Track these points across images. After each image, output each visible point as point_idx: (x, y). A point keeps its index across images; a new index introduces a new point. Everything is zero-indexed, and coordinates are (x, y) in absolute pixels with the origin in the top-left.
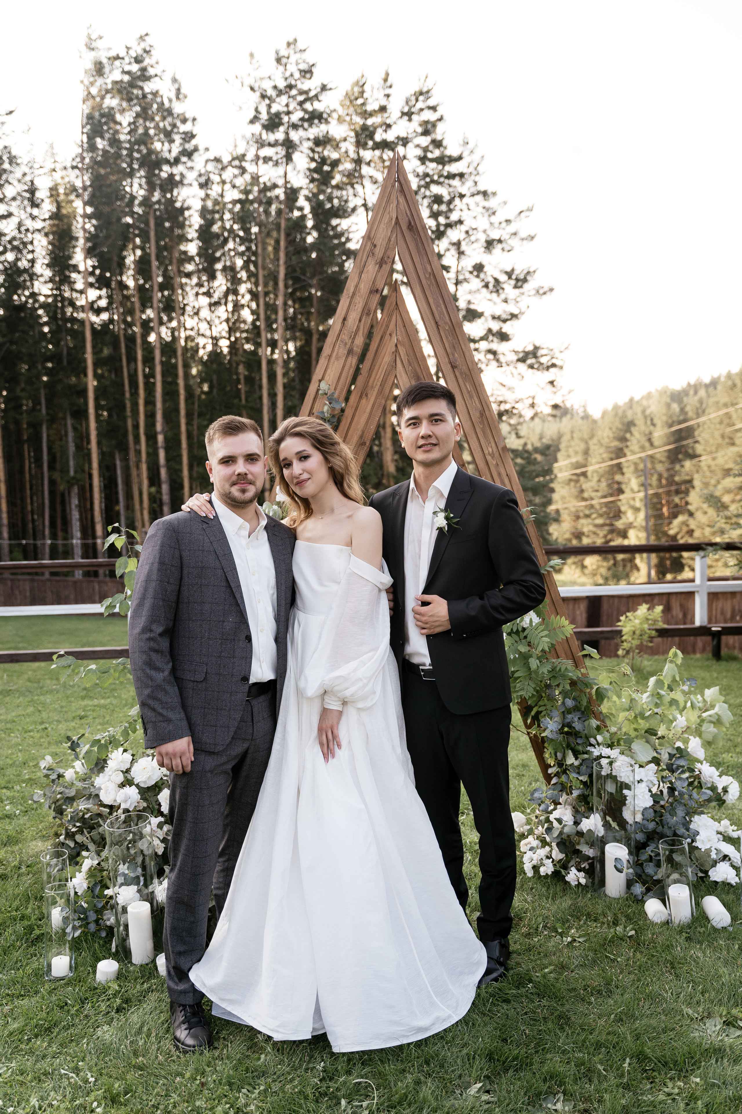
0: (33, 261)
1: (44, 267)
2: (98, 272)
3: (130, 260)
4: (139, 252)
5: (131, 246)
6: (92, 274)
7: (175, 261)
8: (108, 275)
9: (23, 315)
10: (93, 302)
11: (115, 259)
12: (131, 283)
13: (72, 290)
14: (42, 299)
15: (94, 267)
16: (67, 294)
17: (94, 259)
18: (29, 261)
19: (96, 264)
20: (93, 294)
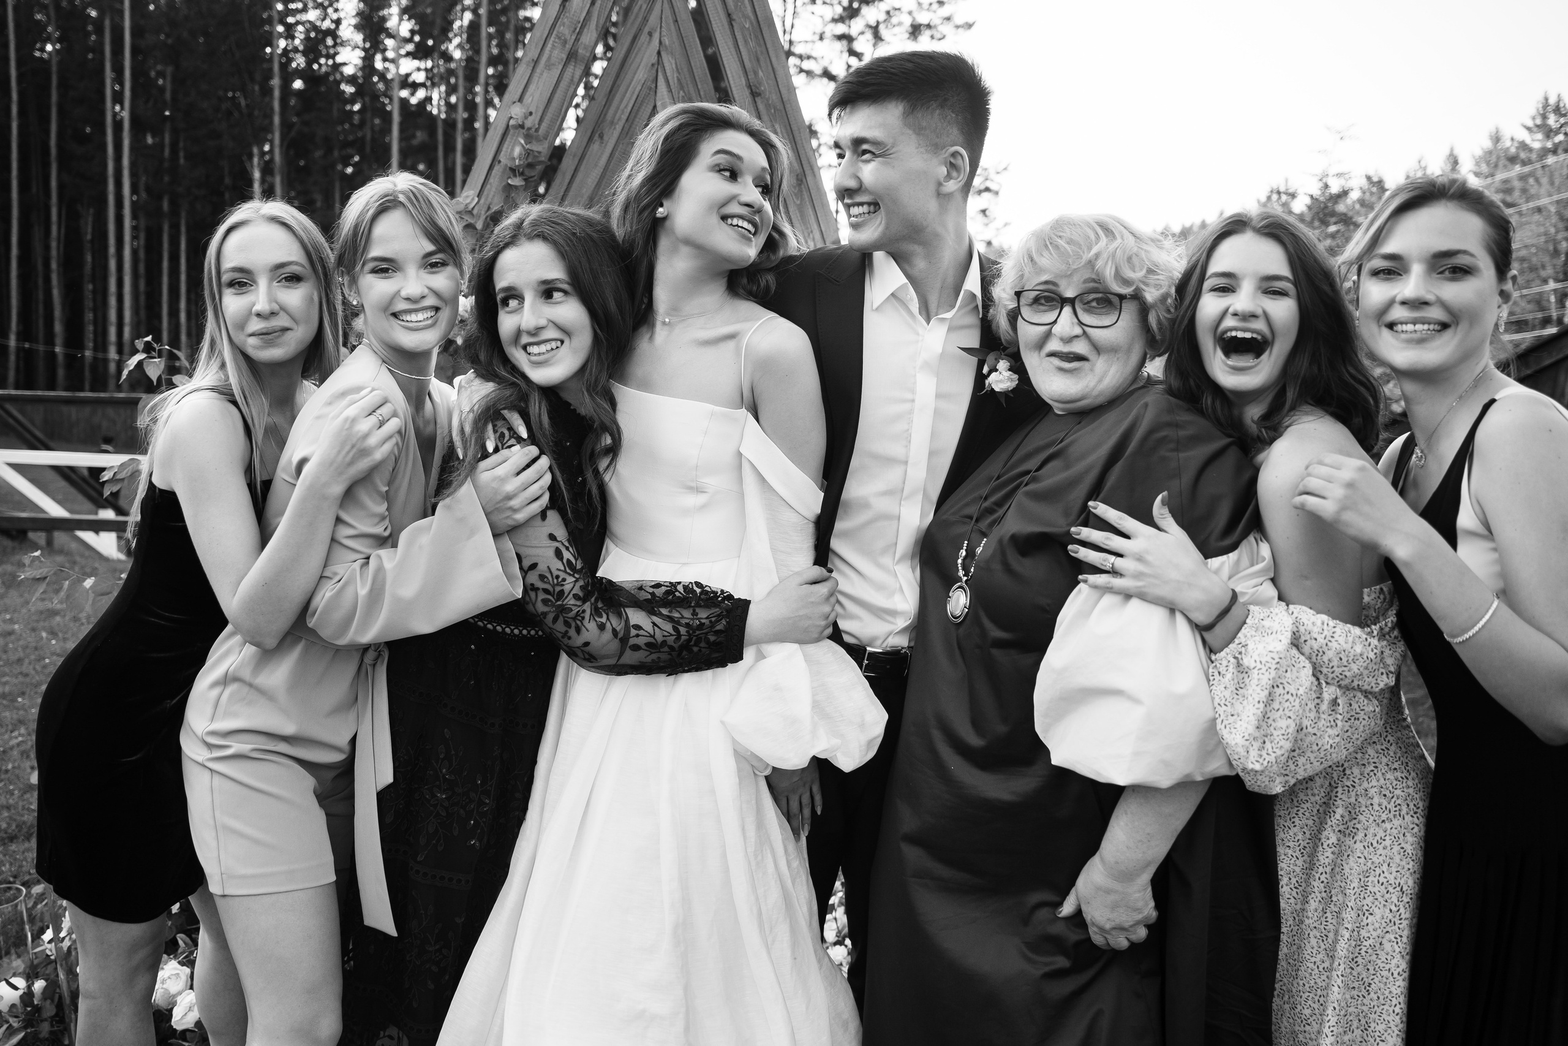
0: (338, 22)
1: (352, 28)
2: (417, 38)
3: (457, 24)
4: (468, 16)
5: (459, 7)
6: (409, 40)
7: (512, 27)
8: (430, 42)
9: (323, 89)
10: (408, 75)
11: (439, 21)
12: (457, 54)
13: (385, 59)
14: (349, 71)
15: (412, 32)
16: (379, 65)
17: (413, 22)
18: (332, 21)
19: (417, 28)
20: (407, 66)
